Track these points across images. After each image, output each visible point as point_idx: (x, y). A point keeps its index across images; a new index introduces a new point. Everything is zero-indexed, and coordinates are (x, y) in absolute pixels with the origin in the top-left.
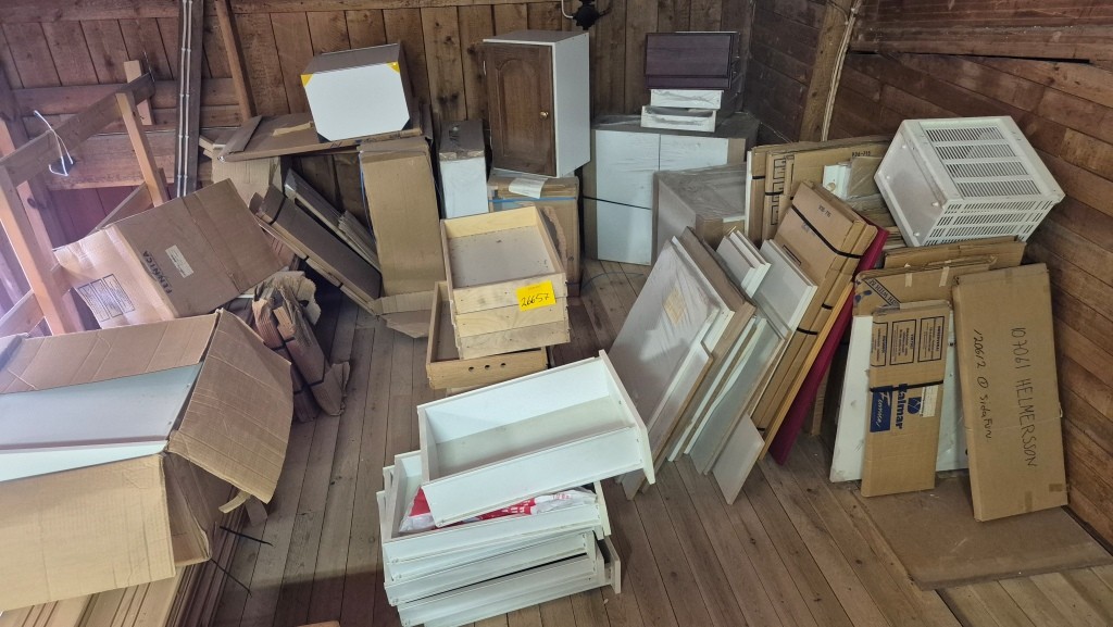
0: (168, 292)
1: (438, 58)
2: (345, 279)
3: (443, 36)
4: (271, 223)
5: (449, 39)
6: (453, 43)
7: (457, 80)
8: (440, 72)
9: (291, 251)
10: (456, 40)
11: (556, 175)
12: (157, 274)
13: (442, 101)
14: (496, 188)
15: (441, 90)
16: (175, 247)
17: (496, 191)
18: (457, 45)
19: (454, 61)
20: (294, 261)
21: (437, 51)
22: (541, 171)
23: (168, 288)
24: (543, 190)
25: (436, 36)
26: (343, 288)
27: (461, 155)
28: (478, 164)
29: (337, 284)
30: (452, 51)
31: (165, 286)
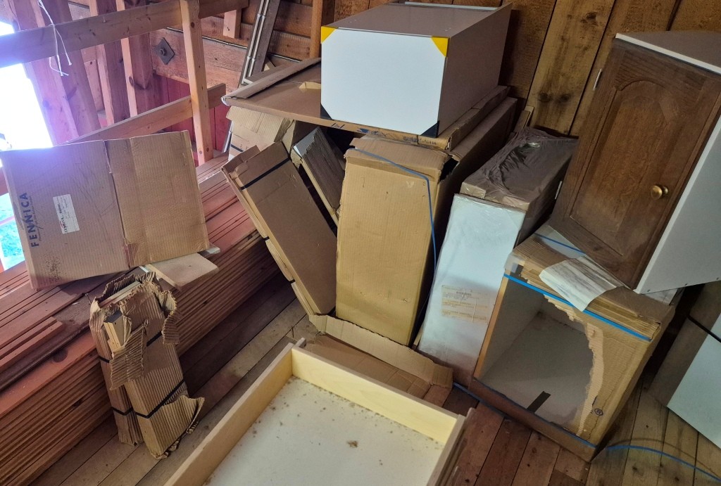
0: (33, 245)
1: (563, 39)
2: (297, 278)
3: (584, 11)
4: (243, 188)
5: (592, 16)
6: (595, 23)
7: (577, 77)
8: (559, 60)
9: (253, 225)
10: (601, 20)
11: (635, 287)
12: (27, 221)
13: (544, 98)
14: (522, 263)
15: (549, 84)
16: (68, 197)
17: (520, 268)
18: (601, 28)
19: (586, 49)
20: (250, 236)
21: (567, 29)
22: (612, 268)
23: (36, 241)
24: (595, 303)
25: (574, 8)
26: (294, 285)
27: (491, 197)
28: (510, 219)
29: (290, 279)
30: (588, 35)
31: (31, 238)
